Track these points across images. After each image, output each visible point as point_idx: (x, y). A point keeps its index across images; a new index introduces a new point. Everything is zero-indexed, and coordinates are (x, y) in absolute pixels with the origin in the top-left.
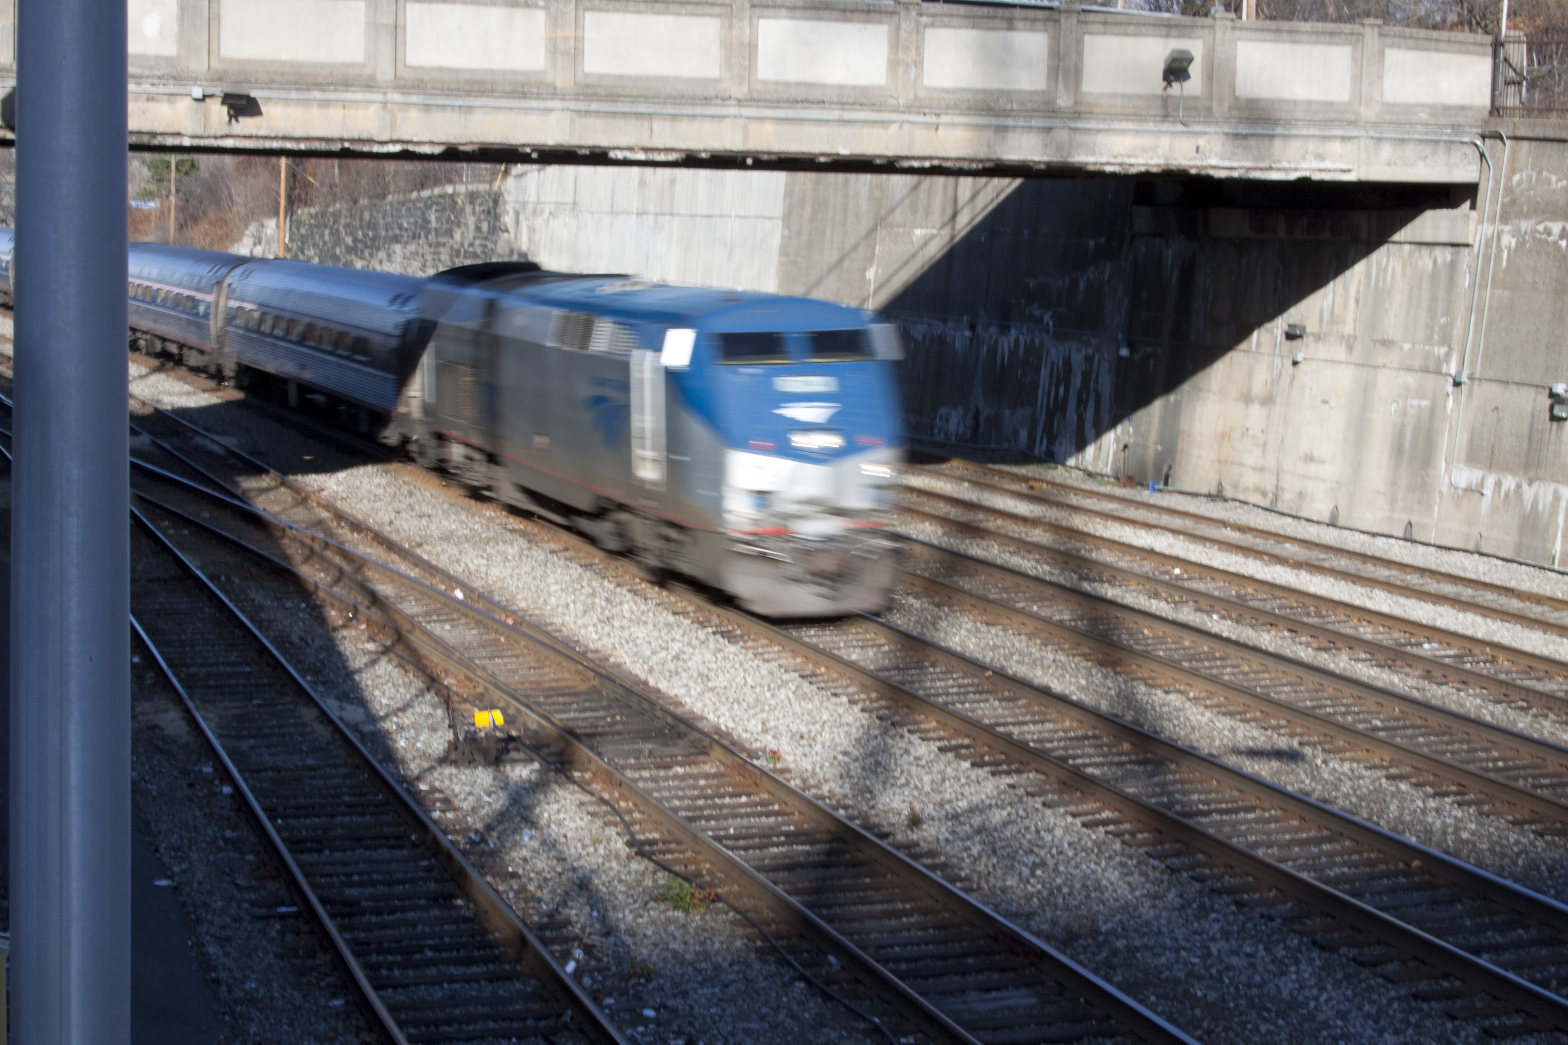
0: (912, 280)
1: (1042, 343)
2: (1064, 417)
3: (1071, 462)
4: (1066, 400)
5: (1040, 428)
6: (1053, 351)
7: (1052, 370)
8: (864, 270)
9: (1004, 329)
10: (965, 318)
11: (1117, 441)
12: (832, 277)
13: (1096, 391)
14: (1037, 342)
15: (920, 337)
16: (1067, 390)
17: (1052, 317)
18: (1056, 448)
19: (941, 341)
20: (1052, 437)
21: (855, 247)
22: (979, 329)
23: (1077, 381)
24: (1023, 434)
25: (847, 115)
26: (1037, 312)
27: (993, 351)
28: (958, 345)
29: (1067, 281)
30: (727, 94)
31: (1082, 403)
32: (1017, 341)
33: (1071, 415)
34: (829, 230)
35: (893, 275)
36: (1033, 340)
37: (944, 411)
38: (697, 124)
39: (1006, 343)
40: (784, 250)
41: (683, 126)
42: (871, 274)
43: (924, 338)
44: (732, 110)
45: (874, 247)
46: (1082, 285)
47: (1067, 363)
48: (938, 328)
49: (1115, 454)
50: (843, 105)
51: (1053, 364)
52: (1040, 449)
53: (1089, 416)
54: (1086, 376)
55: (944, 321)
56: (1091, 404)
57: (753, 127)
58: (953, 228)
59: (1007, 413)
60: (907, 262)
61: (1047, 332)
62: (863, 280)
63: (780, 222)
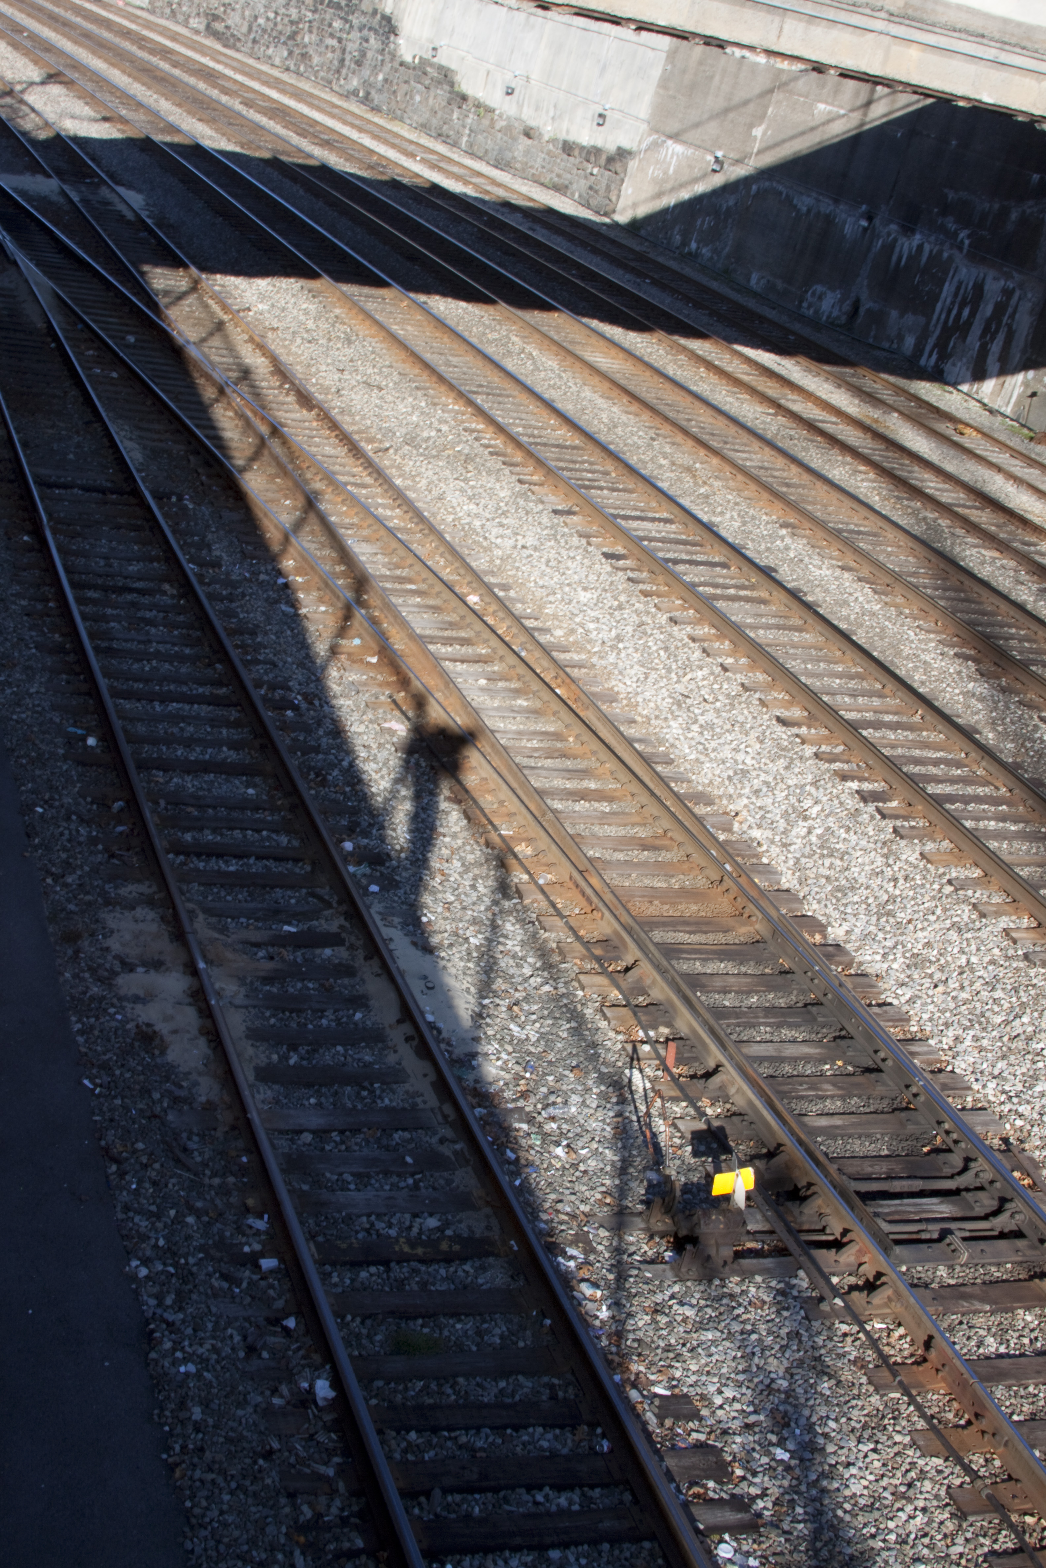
0: (805, 152)
1: (951, 258)
2: (964, 341)
3: (965, 388)
4: (969, 323)
5: (931, 342)
6: (964, 270)
7: (958, 288)
8: (751, 126)
9: (908, 230)
10: (864, 207)
11: (1026, 384)
12: (713, 124)
13: (1009, 326)
14: (945, 255)
15: (804, 209)
16: (973, 314)
17: (969, 236)
18: (947, 367)
19: (829, 220)
20: (944, 356)
21: (746, 103)
22: (877, 221)
23: (987, 309)
24: (910, 342)
26: (951, 226)
27: (889, 248)
28: (848, 229)
29: (996, 206)
31: (989, 332)
32: (920, 247)
33: (973, 340)
34: (717, 78)
35: (784, 141)
36: (940, 252)
37: (819, 288)
38: (835, 33)
39: (907, 245)
40: (664, 83)
42: (758, 132)
43: (809, 211)
44: (879, 25)
45: (767, 107)
46: (1014, 216)
47: (979, 288)
48: (826, 206)
49: (1020, 396)
51: (960, 283)
52: (928, 360)
53: (995, 348)
54: (1000, 309)
55: (836, 201)
56: (1001, 337)
57: (897, 48)
58: (865, 115)
59: (894, 314)
60: (803, 133)
61: (960, 249)
62: (748, 137)
63: (664, 55)
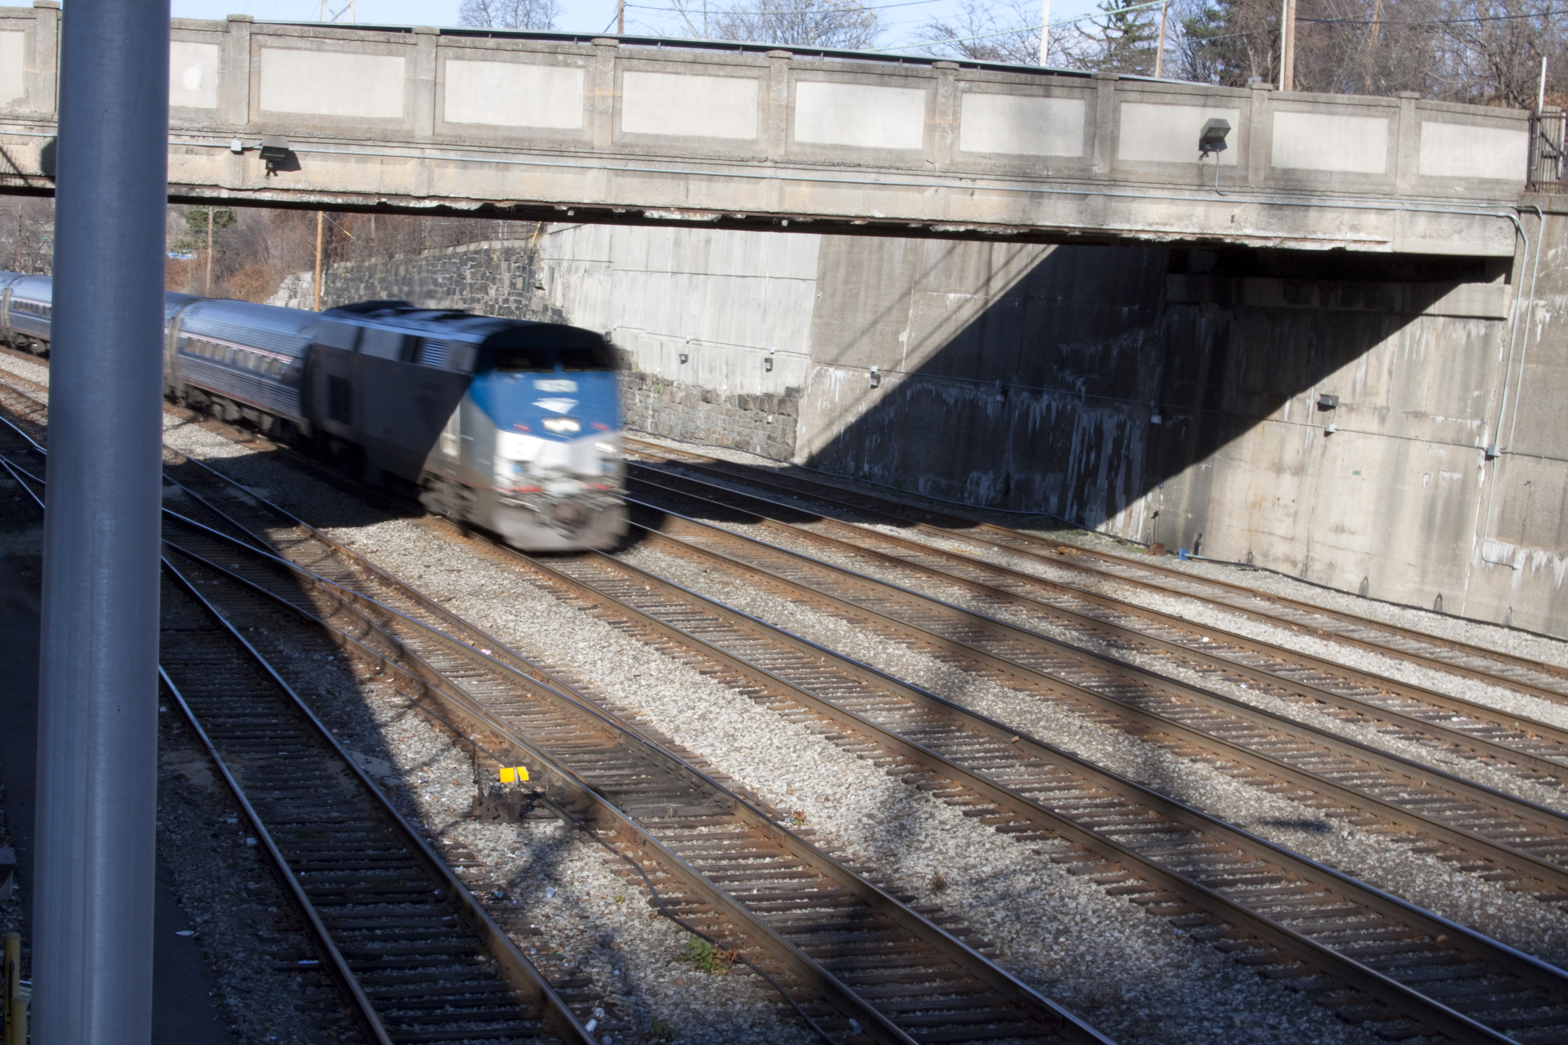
0: (945, 344)
1: (1074, 409)
2: (1095, 485)
3: (1102, 528)
4: (1097, 466)
5: (1071, 494)
6: (1086, 417)
7: (1084, 435)
8: (898, 333)
9: (1036, 394)
10: (998, 383)
11: (1148, 508)
12: (866, 339)
13: (1127, 457)
14: (1069, 407)
15: (953, 401)
16: (1098, 457)
17: (1084, 384)
18: (1086, 515)
19: (973, 405)
20: (1082, 505)
21: (889, 310)
22: (1011, 394)
23: (1108, 448)
24: (1054, 500)
25: (883, 179)
26: (1069, 378)
27: (1025, 416)
28: (990, 409)
29: (1100, 347)
30: (764, 156)
31: (1113, 469)
32: (1049, 406)
33: (1102, 481)
34: (862, 293)
35: (926, 339)
36: (1065, 406)
37: (975, 475)
38: (734, 185)
39: (1038, 409)
40: (818, 313)
41: (719, 187)
42: (904, 337)
43: (956, 402)
44: (768, 172)
45: (907, 310)
46: (1115, 352)
47: (1099, 429)
48: (970, 393)
49: (1145, 520)
50: (879, 168)
51: (1084, 430)
52: (1070, 514)
53: (1120, 482)
54: (1118, 443)
55: (977, 385)
56: (1122, 470)
57: (789, 188)
58: (987, 293)
59: (1038, 478)
60: (940, 326)
61: (1079, 397)
62: (897, 344)
63: (814, 283)
